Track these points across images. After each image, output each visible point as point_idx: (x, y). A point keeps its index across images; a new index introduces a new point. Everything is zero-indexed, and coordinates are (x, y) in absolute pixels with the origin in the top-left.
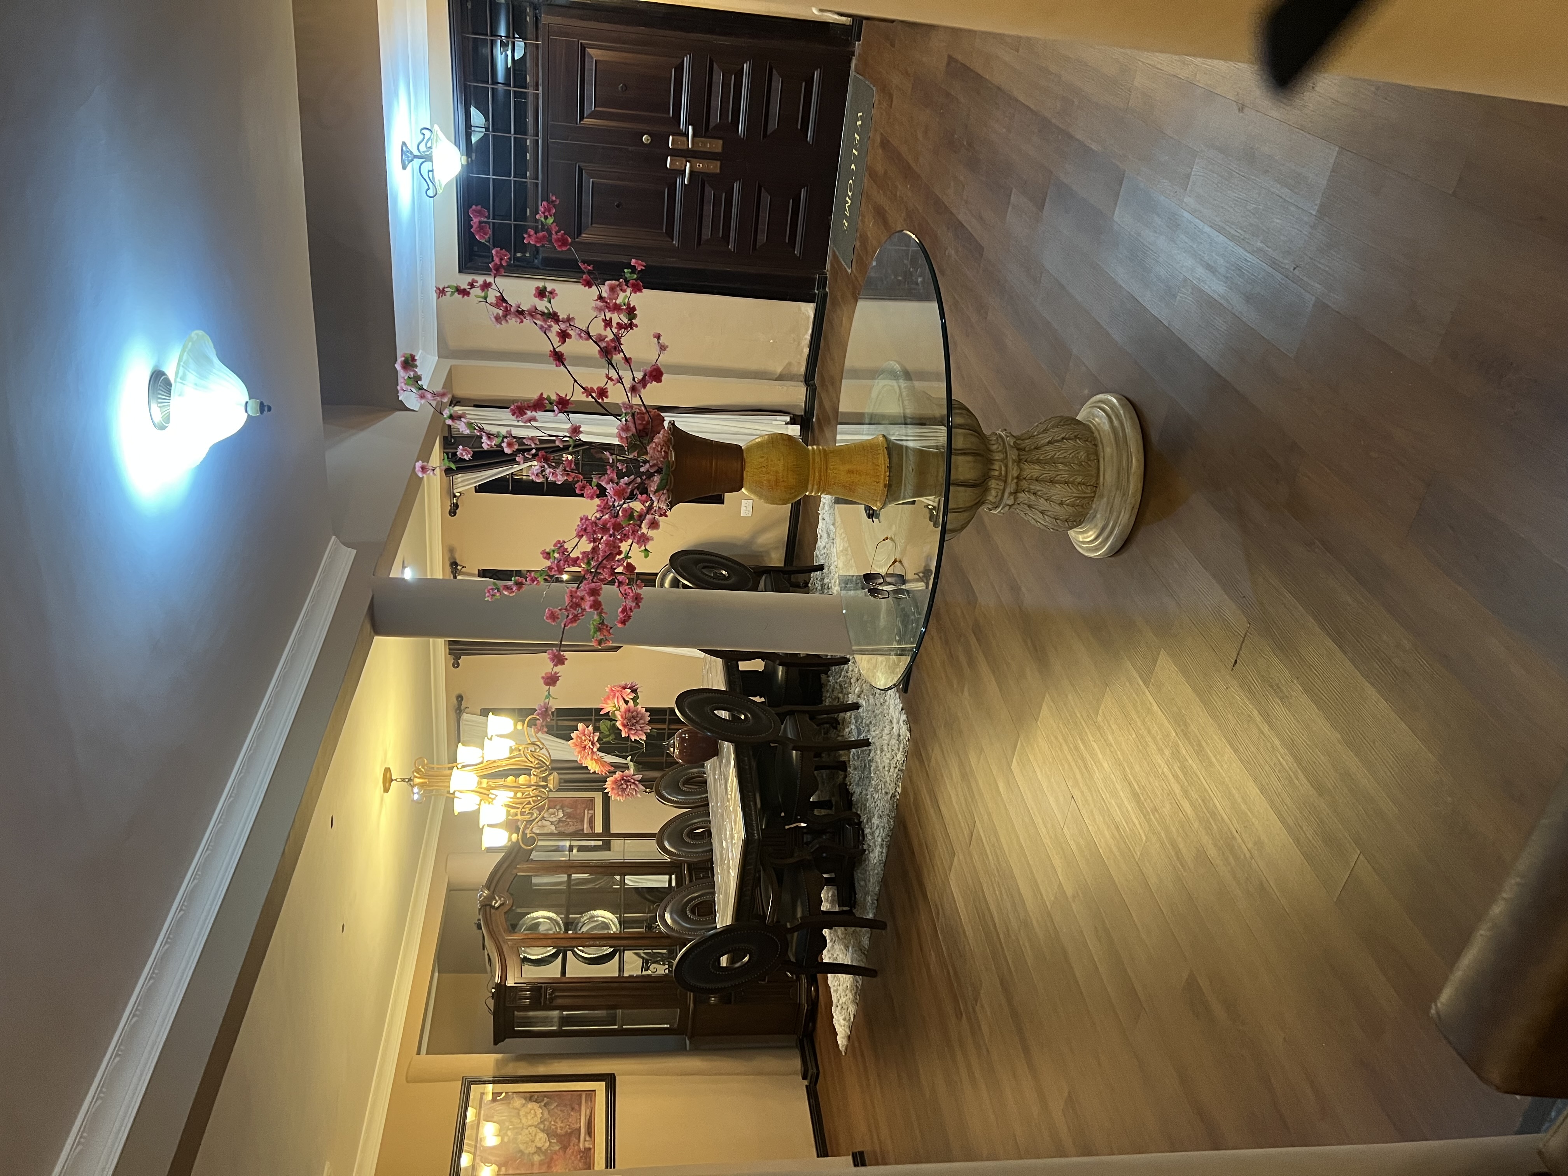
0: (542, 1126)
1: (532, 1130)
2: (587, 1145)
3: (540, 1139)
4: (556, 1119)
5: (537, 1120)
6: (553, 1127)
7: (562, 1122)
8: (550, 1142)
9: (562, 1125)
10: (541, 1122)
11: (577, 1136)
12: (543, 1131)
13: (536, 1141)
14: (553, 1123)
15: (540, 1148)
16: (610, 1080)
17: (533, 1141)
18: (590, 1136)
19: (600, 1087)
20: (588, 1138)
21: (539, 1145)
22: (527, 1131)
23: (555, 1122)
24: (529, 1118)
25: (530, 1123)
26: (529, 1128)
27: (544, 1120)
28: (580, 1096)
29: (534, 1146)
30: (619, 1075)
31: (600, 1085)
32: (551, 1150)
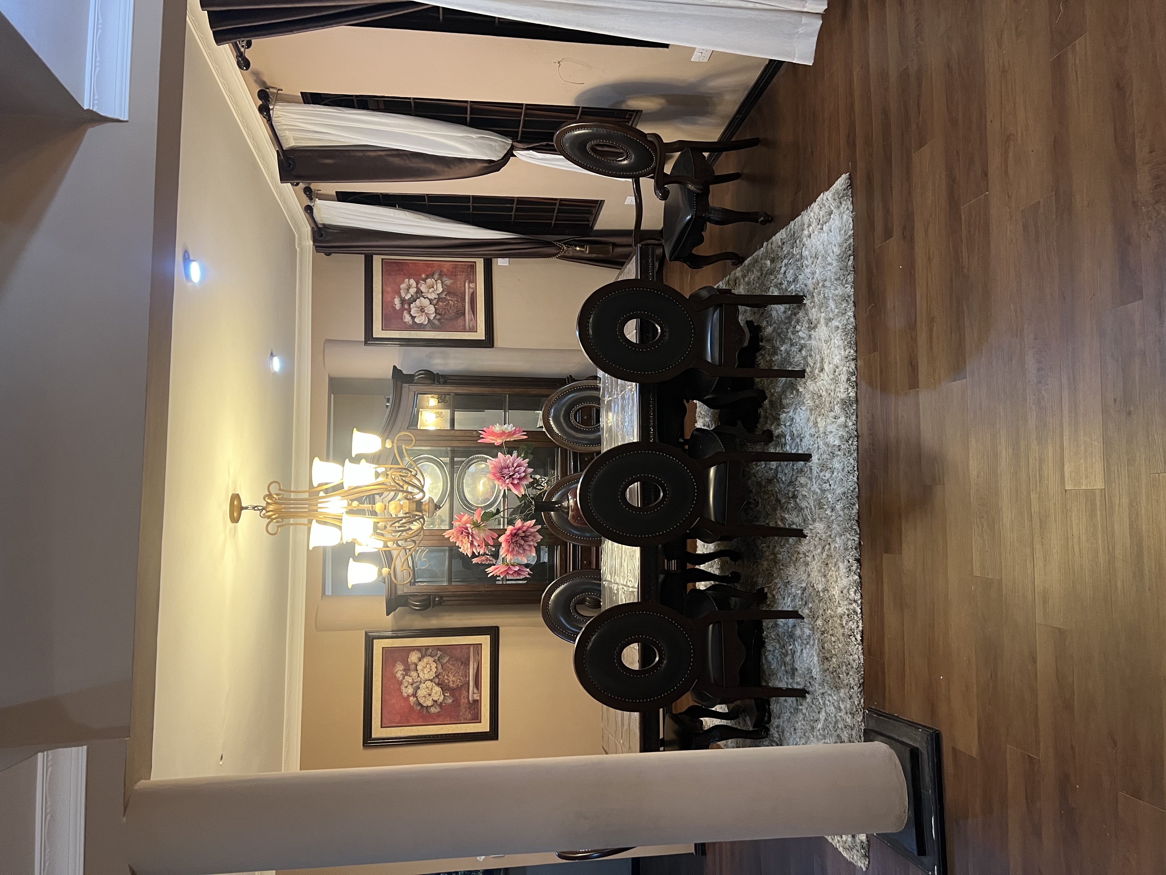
0: (437, 680)
1: (429, 683)
2: (476, 697)
3: (436, 693)
4: (449, 673)
5: (432, 675)
6: (447, 681)
7: (454, 676)
8: (444, 696)
9: (454, 679)
10: (436, 676)
11: (467, 689)
12: (438, 685)
13: (432, 694)
14: (446, 677)
15: (436, 701)
16: (494, 632)
17: (430, 695)
18: (478, 689)
19: (485, 640)
20: (476, 691)
21: (435, 699)
22: (424, 685)
23: (447, 676)
24: (426, 672)
25: (427, 677)
26: (426, 682)
27: (439, 675)
28: (469, 648)
29: (431, 699)
30: (502, 626)
31: (486, 638)
32: (445, 703)
